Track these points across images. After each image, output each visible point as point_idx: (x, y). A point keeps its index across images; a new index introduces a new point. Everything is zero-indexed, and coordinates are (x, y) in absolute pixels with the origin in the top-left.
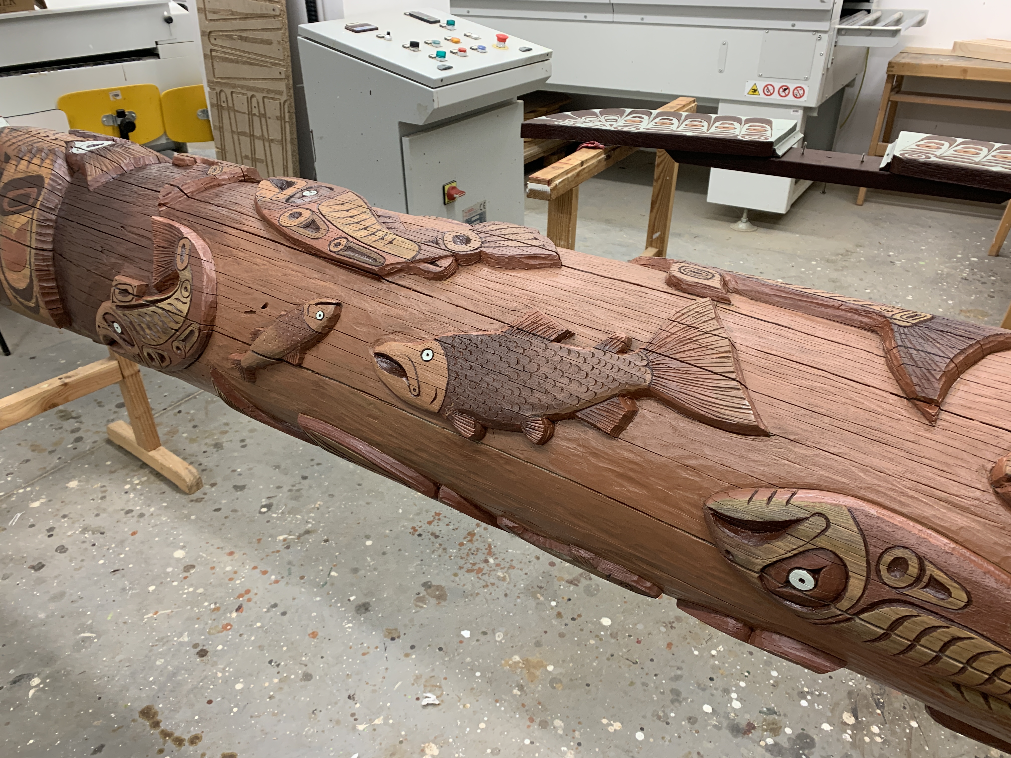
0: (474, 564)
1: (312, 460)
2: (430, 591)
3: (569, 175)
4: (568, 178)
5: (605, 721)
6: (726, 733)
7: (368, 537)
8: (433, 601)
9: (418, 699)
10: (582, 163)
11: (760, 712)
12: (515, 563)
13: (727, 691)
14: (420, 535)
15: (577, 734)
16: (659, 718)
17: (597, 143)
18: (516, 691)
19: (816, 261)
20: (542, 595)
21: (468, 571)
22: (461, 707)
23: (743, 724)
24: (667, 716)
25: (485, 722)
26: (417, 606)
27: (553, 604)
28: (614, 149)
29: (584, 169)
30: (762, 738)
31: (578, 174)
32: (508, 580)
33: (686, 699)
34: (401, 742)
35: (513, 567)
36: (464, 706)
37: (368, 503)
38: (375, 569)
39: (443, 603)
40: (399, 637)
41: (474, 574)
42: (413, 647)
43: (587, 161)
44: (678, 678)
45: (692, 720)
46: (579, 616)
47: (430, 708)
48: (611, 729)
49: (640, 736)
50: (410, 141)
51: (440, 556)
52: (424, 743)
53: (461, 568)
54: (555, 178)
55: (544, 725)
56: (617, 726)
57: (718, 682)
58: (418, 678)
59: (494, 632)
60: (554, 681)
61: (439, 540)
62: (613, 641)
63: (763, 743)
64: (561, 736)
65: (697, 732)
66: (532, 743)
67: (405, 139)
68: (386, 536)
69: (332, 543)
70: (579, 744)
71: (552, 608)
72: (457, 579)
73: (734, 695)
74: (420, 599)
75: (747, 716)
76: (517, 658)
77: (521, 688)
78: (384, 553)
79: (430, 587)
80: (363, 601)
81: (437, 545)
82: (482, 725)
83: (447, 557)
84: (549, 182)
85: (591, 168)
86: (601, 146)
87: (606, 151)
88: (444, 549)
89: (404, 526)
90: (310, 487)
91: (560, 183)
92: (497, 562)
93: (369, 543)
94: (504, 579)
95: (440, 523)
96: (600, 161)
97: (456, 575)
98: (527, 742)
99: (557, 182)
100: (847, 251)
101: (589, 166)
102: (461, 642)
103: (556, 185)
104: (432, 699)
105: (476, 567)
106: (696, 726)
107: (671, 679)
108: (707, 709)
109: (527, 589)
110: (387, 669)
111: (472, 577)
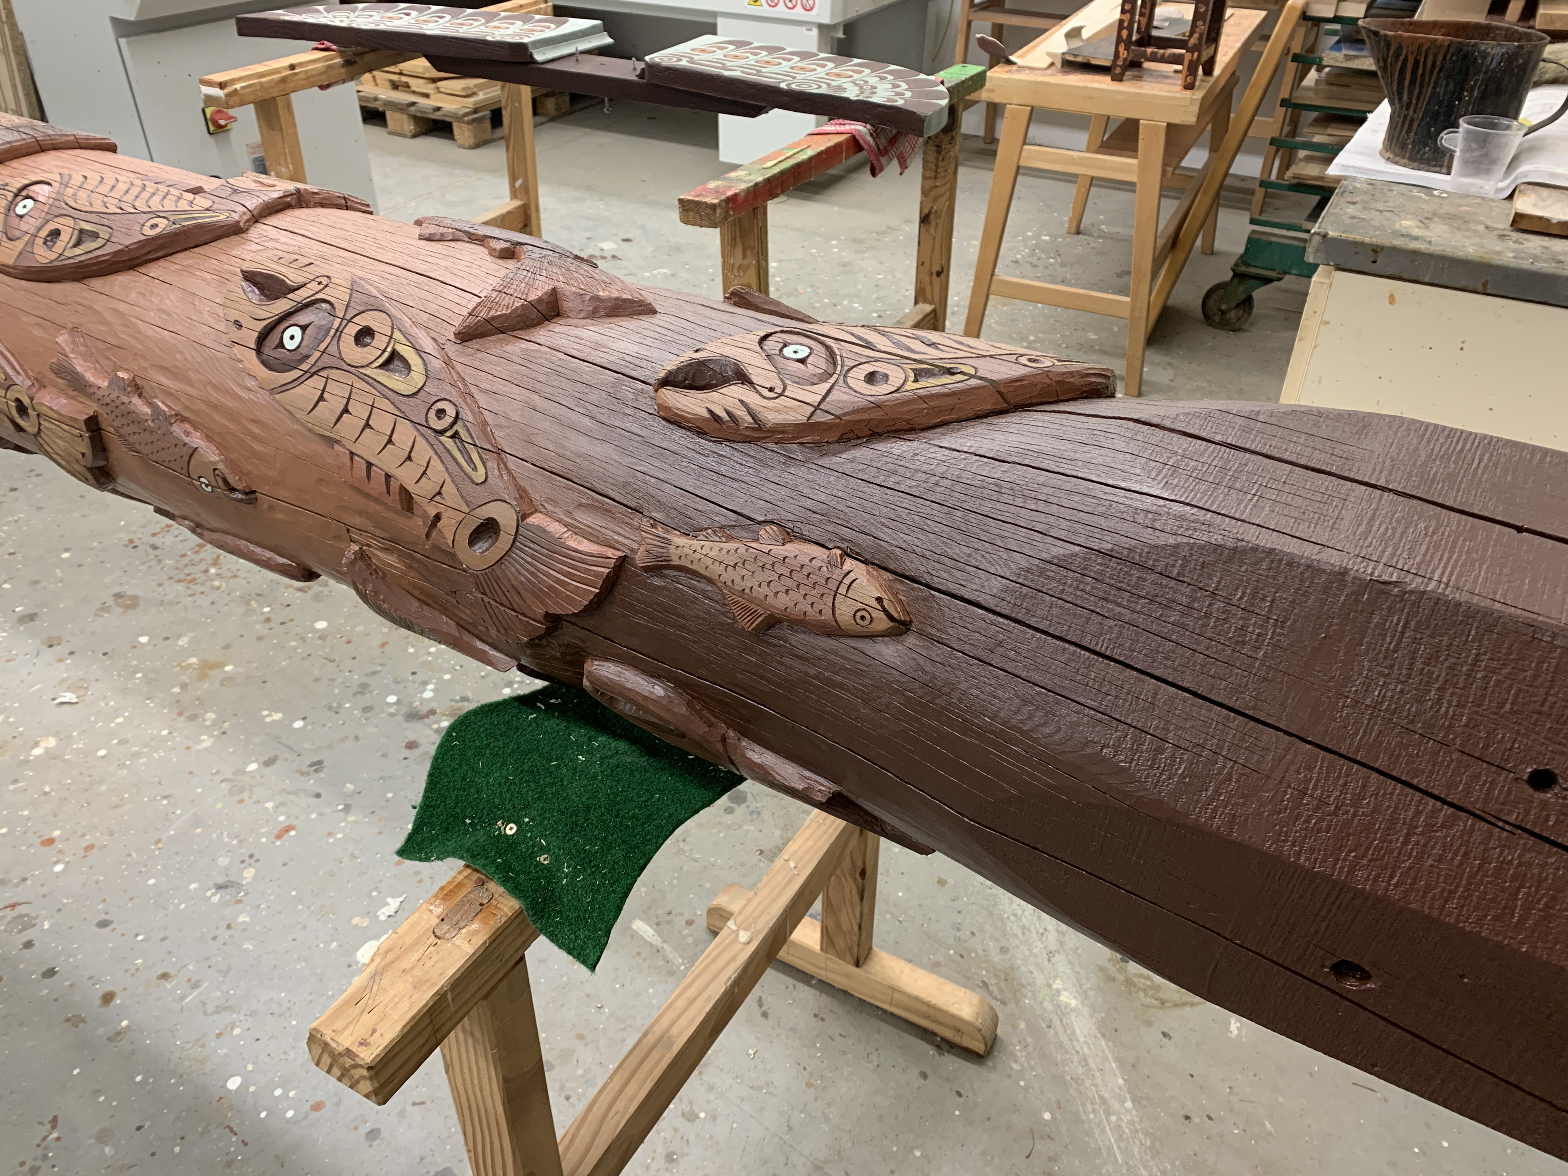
0: (188, 575)
1: (32, 471)
2: (120, 601)
3: (263, 80)
4: (261, 84)
5: (265, 713)
6: (400, 719)
7: (67, 550)
8: (119, 610)
9: (54, 699)
10: (292, 67)
11: (451, 700)
12: (239, 573)
13: (425, 683)
14: (135, 547)
15: (226, 725)
16: (330, 708)
17: (327, 44)
18: (177, 690)
19: (839, 239)
20: (258, 602)
21: (179, 581)
22: (103, 705)
23: (425, 710)
24: (340, 706)
25: (125, 717)
26: (96, 615)
27: (267, 609)
28: (361, 54)
29: (296, 74)
30: (438, 722)
31: (283, 80)
32: (223, 588)
33: (371, 692)
34: (14, 737)
35: (236, 576)
36: (107, 704)
37: (84, 516)
38: (61, 581)
39: (131, 612)
40: (59, 644)
41: (184, 584)
42: (71, 653)
43: (301, 64)
44: (374, 673)
45: (367, 709)
46: (292, 620)
47: (65, 707)
48: (268, 720)
49: (299, 724)
50: (128, 43)
51: (150, 567)
52: (41, 736)
53: (171, 578)
54: (233, 81)
55: (193, 718)
56: (278, 716)
57: (419, 677)
58: (64, 680)
59: (179, 637)
60: (229, 680)
61: (157, 552)
62: (320, 642)
63: (435, 726)
64: (207, 727)
65: (367, 719)
66: (170, 733)
67: (122, 41)
68: (92, 549)
69: (19, 557)
70: (224, 733)
71: (263, 613)
72: (160, 589)
73: (431, 687)
74: (104, 608)
75: (434, 705)
76: (194, 660)
77: (184, 686)
78: (80, 566)
79: (122, 597)
80: (32, 611)
81: (152, 557)
82: (120, 720)
83: (158, 568)
84: (222, 86)
85: (310, 74)
86: (334, 47)
87: (341, 53)
88: (160, 561)
89: (119, 539)
90: (17, 499)
91: (243, 88)
92: (219, 572)
93: (66, 555)
94: (218, 588)
95: (168, 535)
96: (329, 67)
97: (160, 585)
98: (165, 732)
99: (238, 86)
100: (888, 228)
101: (306, 71)
102: (134, 647)
103: (236, 90)
104: (69, 697)
105: (190, 578)
106: (368, 715)
107: (366, 675)
108: (392, 699)
109: (241, 597)
110: (30, 673)
111: (180, 587)
